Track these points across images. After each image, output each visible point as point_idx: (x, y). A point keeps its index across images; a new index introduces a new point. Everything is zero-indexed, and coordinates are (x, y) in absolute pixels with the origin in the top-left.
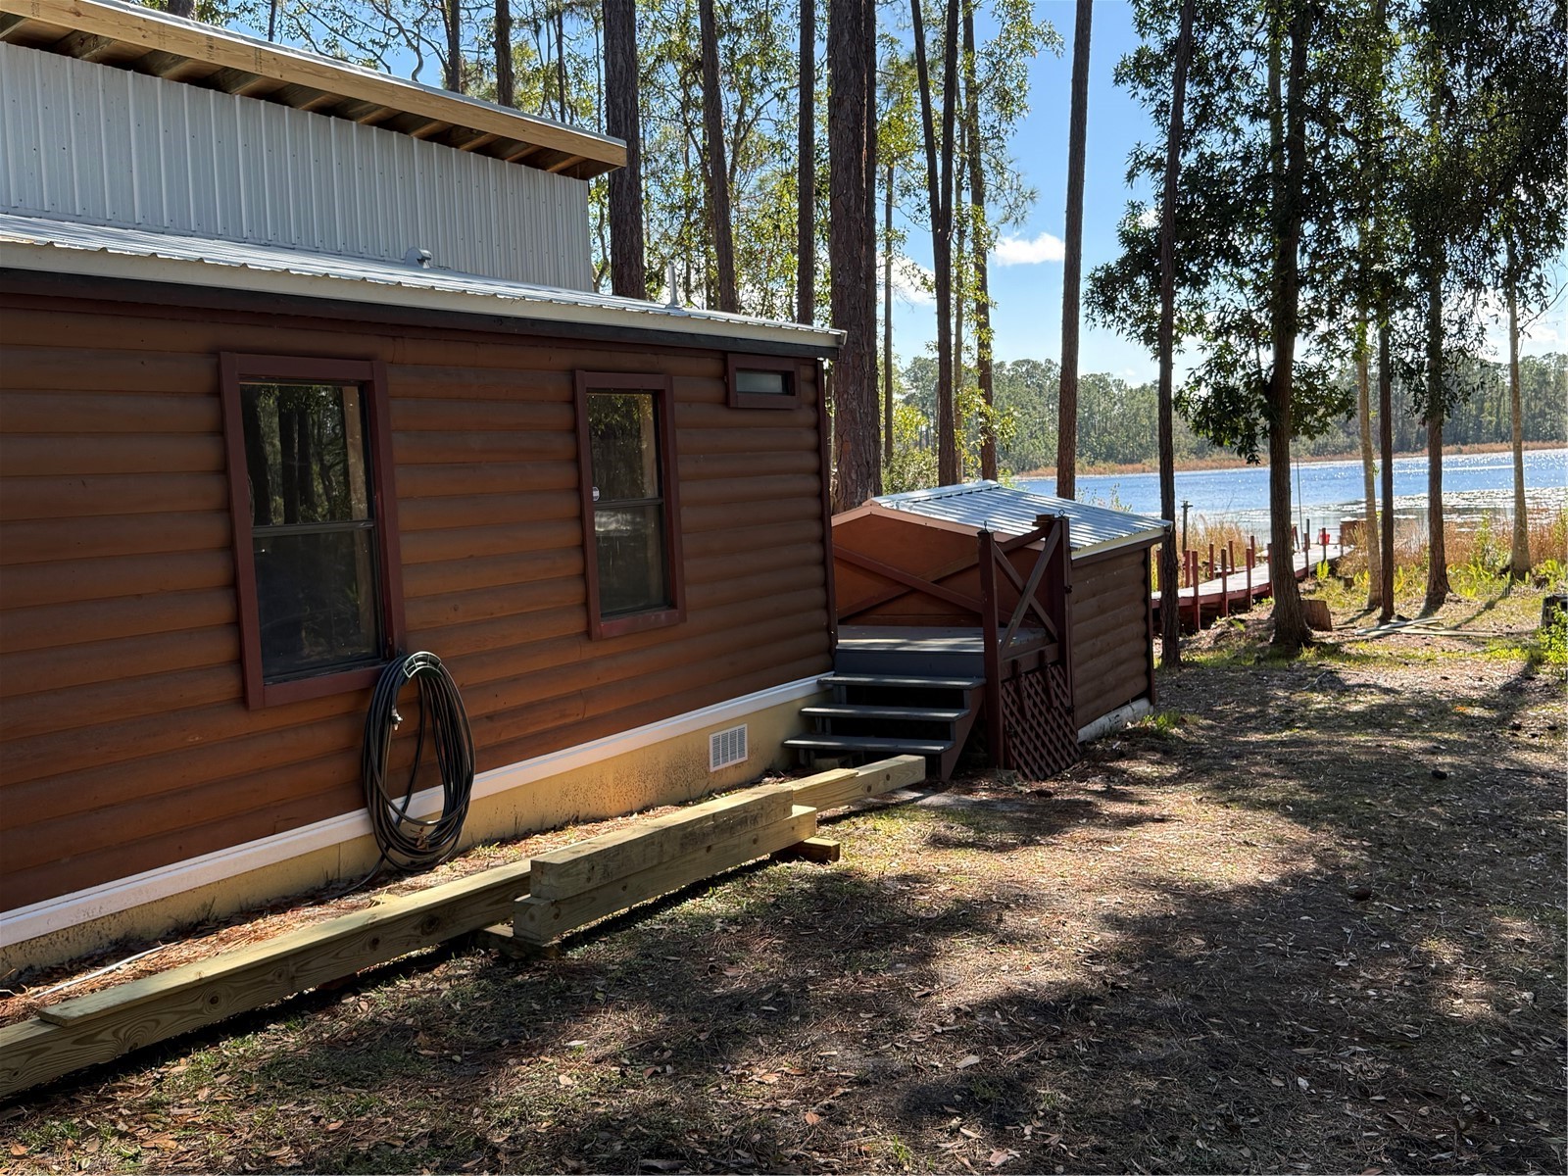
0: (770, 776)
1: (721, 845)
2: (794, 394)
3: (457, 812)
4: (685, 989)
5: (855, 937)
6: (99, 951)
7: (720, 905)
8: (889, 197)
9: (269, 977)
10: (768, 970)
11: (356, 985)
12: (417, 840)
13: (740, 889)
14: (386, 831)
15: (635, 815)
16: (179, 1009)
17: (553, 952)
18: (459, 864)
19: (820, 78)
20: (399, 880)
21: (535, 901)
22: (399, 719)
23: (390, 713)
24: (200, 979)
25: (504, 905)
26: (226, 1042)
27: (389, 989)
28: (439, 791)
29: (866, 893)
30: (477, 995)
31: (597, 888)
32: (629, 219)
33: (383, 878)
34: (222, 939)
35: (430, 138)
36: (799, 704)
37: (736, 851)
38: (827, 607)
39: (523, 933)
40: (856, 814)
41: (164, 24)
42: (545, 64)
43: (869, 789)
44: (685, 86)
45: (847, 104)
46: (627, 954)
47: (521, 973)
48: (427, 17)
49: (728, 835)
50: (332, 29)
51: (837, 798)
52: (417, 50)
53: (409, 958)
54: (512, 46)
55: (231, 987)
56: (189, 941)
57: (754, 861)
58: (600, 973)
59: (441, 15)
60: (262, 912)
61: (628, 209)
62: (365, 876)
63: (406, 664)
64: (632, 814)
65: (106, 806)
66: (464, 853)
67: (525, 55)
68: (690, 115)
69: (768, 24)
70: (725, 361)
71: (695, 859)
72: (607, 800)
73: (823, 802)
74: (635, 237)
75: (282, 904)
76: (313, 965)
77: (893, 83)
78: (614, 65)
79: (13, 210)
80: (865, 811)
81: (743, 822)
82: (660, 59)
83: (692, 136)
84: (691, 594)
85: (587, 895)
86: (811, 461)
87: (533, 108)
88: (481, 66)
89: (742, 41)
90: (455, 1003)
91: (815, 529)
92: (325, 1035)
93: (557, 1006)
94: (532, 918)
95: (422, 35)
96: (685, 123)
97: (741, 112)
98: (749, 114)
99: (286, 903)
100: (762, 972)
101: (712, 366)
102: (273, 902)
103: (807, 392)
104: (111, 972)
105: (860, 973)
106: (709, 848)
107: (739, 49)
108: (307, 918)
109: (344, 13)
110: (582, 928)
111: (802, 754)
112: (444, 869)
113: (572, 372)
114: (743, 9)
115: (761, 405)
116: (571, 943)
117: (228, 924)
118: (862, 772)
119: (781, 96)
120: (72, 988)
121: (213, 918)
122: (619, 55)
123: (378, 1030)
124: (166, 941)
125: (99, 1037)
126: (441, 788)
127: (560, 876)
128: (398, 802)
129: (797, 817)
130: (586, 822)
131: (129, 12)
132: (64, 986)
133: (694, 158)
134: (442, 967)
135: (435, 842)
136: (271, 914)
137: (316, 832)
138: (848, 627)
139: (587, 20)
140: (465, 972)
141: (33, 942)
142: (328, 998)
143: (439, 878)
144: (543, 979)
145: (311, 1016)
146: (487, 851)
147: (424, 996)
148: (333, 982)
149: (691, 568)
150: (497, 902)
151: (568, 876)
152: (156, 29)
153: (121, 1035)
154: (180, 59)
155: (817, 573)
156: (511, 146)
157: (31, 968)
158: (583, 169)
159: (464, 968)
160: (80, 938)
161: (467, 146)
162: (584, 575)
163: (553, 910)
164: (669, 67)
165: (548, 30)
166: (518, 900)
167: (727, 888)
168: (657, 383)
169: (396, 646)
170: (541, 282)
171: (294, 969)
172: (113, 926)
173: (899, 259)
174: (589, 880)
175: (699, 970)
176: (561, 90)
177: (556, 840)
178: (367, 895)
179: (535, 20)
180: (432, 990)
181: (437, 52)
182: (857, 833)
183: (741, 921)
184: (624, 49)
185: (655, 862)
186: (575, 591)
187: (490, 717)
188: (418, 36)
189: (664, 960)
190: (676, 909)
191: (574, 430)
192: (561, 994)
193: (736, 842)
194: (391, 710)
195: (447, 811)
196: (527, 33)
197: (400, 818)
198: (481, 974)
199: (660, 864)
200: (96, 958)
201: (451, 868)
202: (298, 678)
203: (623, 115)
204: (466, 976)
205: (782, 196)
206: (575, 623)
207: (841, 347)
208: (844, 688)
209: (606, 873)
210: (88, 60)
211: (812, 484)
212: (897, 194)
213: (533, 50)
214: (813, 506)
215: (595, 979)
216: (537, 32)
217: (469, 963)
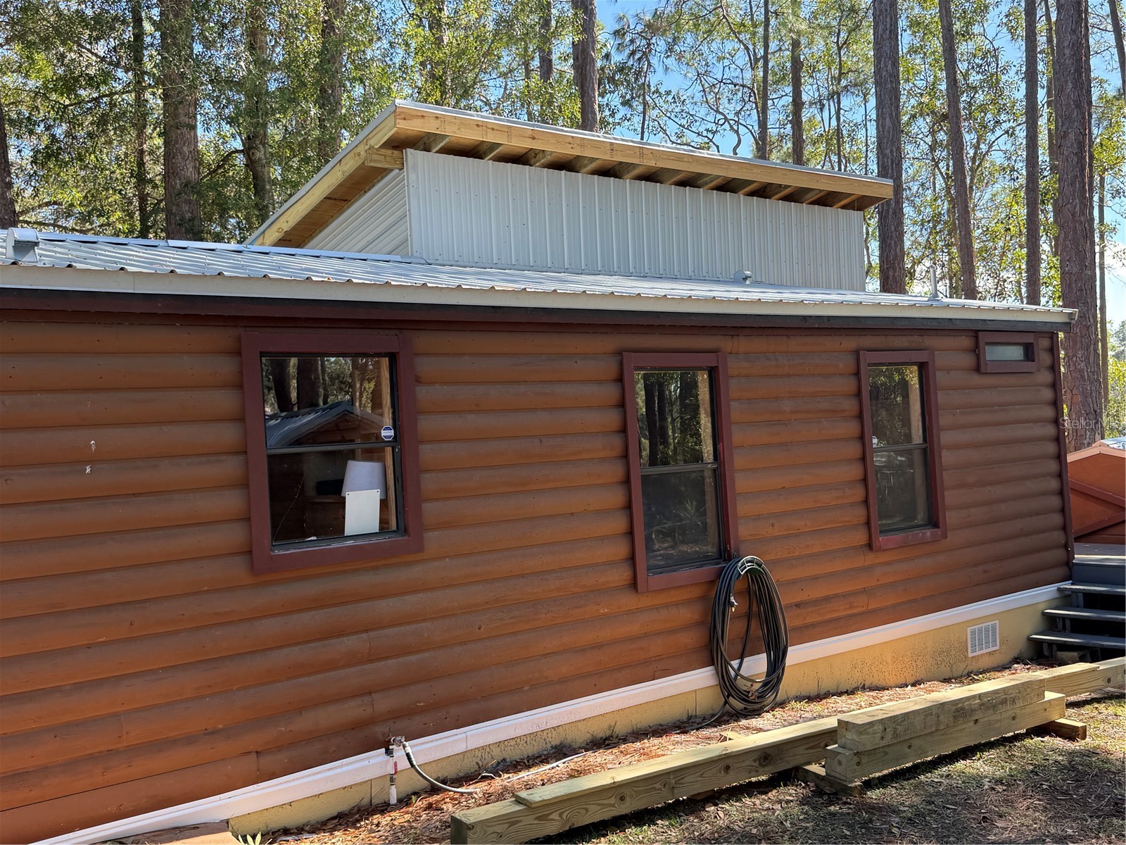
0: (1018, 663)
1: (986, 719)
2: (1034, 361)
3: (775, 675)
4: (963, 833)
5: (1106, 806)
6: (545, 753)
7: (986, 768)
8: (1101, 200)
9: (658, 786)
10: (1032, 825)
11: (715, 797)
12: (749, 692)
13: (1003, 756)
14: (727, 684)
15: (909, 687)
16: (600, 802)
17: (857, 791)
18: (778, 712)
19: (1042, 115)
20: (737, 721)
21: (841, 750)
22: (736, 604)
23: (729, 599)
24: (614, 783)
25: (816, 750)
26: (630, 830)
27: (738, 804)
28: (763, 657)
29: (1113, 769)
30: (801, 817)
31: (889, 746)
32: (894, 235)
33: (725, 718)
34: (622, 752)
35: (751, 194)
36: (1042, 607)
37: (998, 725)
38: (1064, 528)
39: (834, 774)
40: (1098, 701)
41: (584, 138)
42: (827, 130)
43: (1109, 680)
44: (933, 132)
45: (1072, 136)
46: (914, 799)
47: (833, 804)
48: (744, 109)
49: (991, 711)
50: (680, 125)
51: (1081, 686)
52: (737, 132)
53: (750, 782)
54: (804, 120)
55: (634, 791)
56: (601, 751)
57: (1013, 734)
58: (894, 812)
59: (754, 106)
60: (647, 734)
61: (893, 228)
62: (713, 715)
63: (740, 564)
64: (907, 686)
65: (550, 654)
66: (782, 704)
67: (813, 127)
68: (938, 153)
69: (998, 81)
70: (977, 337)
71: (964, 729)
72: (887, 674)
73: (1070, 689)
74: (898, 248)
75: (659, 730)
76: (687, 780)
77: (1103, 113)
78: (883, 126)
79: (495, 266)
80: (1105, 698)
81: (1004, 702)
82: (913, 117)
83: (939, 169)
84: (951, 517)
85: (881, 750)
86: (1049, 412)
87: (818, 162)
88: (781, 138)
89: (977, 96)
90: (786, 821)
91: (1053, 466)
92: (696, 834)
93: (863, 834)
94: (840, 763)
95: (740, 121)
96: (933, 159)
97: (977, 147)
98: (984, 147)
99: (662, 730)
100: (1027, 826)
101: (966, 342)
102: (654, 728)
103: (1045, 358)
104: (553, 768)
105: (1113, 837)
106: (976, 721)
107: (975, 102)
108: (677, 743)
109: (689, 113)
110: (877, 775)
111: (1045, 647)
112: (768, 716)
113: (857, 353)
114: (978, 73)
115: (1005, 370)
116: (869, 785)
117: (625, 741)
118: (1103, 665)
119: (1010, 133)
120: (530, 777)
121: (616, 736)
122: (888, 119)
123: (733, 834)
124: (587, 750)
125: (551, 817)
126: (764, 655)
127: (861, 733)
128: (735, 663)
129: (1049, 701)
130: (872, 689)
131: (563, 133)
132: (525, 775)
133: (940, 183)
134: (774, 792)
135: (762, 696)
136: (653, 736)
137: (681, 680)
138: (1082, 544)
139: (857, 95)
140: (791, 798)
141: (506, 742)
142: (695, 805)
143: (765, 722)
144: (850, 811)
145: (685, 818)
146: (798, 705)
147: (763, 813)
148: (699, 794)
149: (950, 497)
150: (812, 748)
151: (867, 734)
152: (578, 142)
153: (564, 817)
154: (592, 160)
155: (1055, 501)
156: (807, 193)
157: (504, 760)
158: (860, 204)
159: (790, 795)
160: (534, 743)
161: (777, 197)
162: (866, 502)
163: (856, 759)
164: (920, 122)
165: (829, 106)
166: (829, 748)
167: (992, 754)
168: (922, 357)
169: (733, 551)
170: (828, 287)
171: (673, 781)
172: (553, 736)
173: (1112, 247)
174: (882, 738)
175: (974, 819)
176: (839, 147)
177: (849, 701)
178: (716, 729)
179: (820, 101)
180: (768, 809)
181: (751, 131)
182: (1100, 717)
183: (1008, 783)
184: (891, 114)
185: (933, 729)
186: (860, 513)
187: (798, 605)
188: (738, 123)
189: (944, 807)
190: (951, 767)
191: (858, 394)
192: (865, 824)
193: (999, 717)
194: (730, 596)
195: (769, 673)
196: (814, 110)
197: (737, 675)
198: (803, 801)
199: (937, 730)
200: (543, 757)
201: (774, 715)
202: (668, 572)
203: (891, 163)
204: (792, 801)
205: (1011, 206)
206: (860, 537)
207: (1073, 321)
208: (1081, 596)
209: (895, 735)
210: (538, 166)
211: (1050, 430)
212: (1108, 197)
213: (817, 121)
214: (1051, 448)
215: (890, 816)
216: (822, 110)
217: (794, 792)
